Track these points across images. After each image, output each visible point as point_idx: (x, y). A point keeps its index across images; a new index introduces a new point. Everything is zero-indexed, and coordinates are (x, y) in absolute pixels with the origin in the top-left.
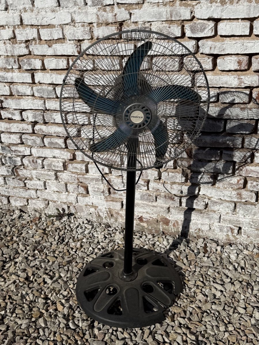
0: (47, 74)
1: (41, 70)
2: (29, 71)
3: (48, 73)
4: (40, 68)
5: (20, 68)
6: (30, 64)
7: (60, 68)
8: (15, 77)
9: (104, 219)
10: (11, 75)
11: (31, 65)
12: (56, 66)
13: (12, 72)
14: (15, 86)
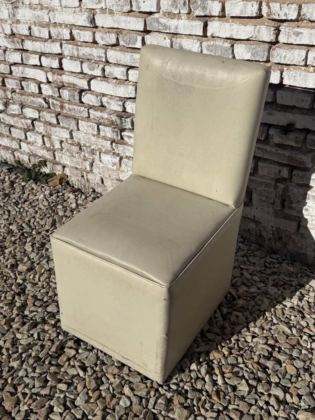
0: (226, 23)
1: (219, 17)
2: (202, 18)
3: (228, 22)
4: (217, 14)
5: (190, 12)
6: (204, 8)
7: (246, 16)
8: (180, 27)
9: (267, 241)
10: (176, 24)
11: (206, 9)
12: (242, 12)
13: (179, 19)
14: (178, 40)
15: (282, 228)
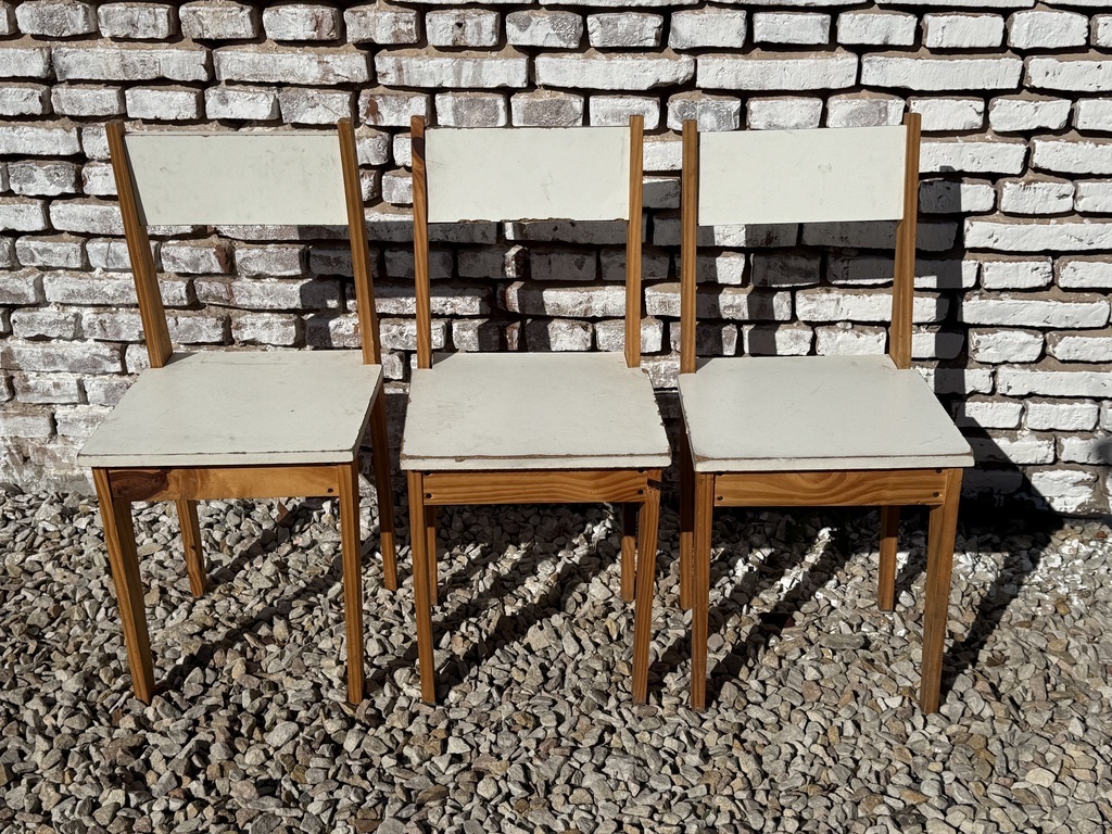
15: (23, 436)
